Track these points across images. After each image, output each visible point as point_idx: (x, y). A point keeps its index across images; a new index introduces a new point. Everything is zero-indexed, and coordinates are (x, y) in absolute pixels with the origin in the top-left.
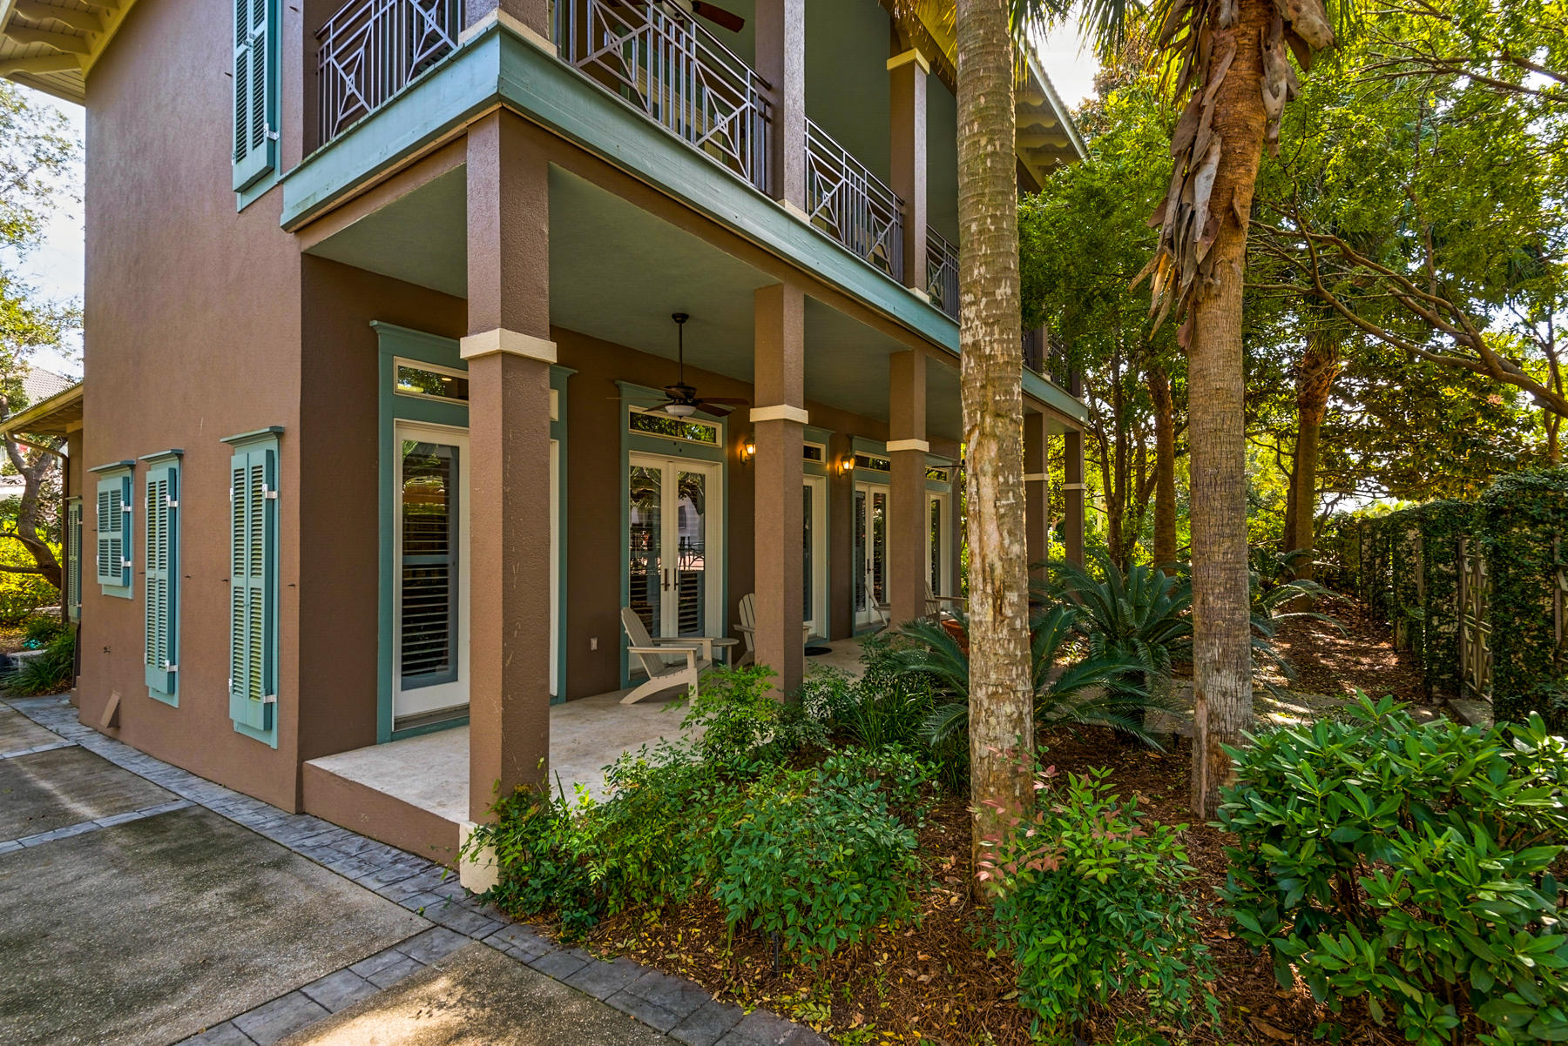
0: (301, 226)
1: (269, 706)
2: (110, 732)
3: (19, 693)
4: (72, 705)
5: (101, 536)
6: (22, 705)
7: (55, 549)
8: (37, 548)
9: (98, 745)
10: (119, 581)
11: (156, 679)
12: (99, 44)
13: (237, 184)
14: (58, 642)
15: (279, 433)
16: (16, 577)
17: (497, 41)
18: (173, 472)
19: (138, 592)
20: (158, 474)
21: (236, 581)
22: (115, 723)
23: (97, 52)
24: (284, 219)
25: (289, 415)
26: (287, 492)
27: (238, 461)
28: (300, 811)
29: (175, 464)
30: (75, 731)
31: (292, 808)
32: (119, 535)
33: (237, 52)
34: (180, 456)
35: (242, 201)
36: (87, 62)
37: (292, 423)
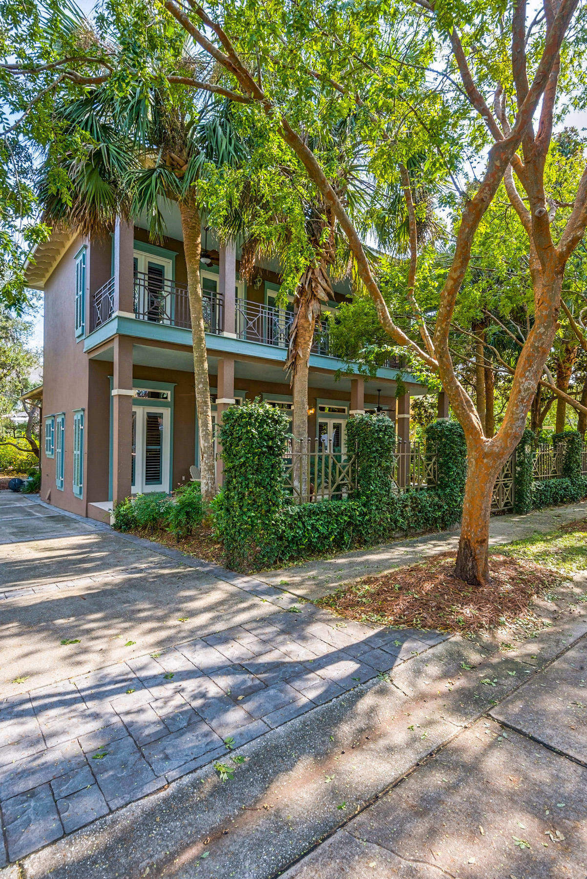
0: (89, 352)
1: (81, 487)
2: (48, 501)
3: (24, 492)
4: (40, 496)
5: (47, 438)
6: (26, 496)
7: (37, 442)
8: (32, 443)
9: (45, 505)
10: (50, 453)
11: (58, 483)
12: (48, 275)
13: (76, 336)
14: (36, 476)
15: (83, 410)
16: (25, 453)
17: (117, 319)
18: (63, 419)
19: (55, 456)
20: (59, 420)
21: (75, 452)
22: (49, 498)
23: (47, 278)
24: (85, 350)
25: (85, 406)
26: (85, 427)
27: (75, 418)
28: (87, 516)
29: (63, 417)
30: (39, 502)
31: (85, 515)
32: (50, 438)
33: (77, 297)
34: (64, 414)
35: (78, 340)
36: (45, 280)
37: (86, 407)
